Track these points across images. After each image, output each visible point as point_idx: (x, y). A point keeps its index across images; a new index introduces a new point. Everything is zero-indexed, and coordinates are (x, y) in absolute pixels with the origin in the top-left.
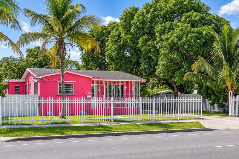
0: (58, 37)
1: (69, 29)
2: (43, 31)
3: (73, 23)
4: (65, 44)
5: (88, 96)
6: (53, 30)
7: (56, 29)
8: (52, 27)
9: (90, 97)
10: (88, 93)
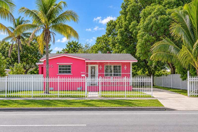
0: (45, 27)
1: (53, 21)
2: (33, 23)
3: (57, 16)
4: (50, 32)
5: (82, 75)
6: (41, 22)
7: (43, 21)
8: (40, 20)
9: (84, 75)
10: (83, 73)
